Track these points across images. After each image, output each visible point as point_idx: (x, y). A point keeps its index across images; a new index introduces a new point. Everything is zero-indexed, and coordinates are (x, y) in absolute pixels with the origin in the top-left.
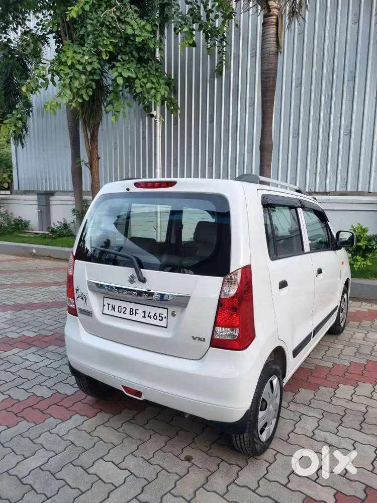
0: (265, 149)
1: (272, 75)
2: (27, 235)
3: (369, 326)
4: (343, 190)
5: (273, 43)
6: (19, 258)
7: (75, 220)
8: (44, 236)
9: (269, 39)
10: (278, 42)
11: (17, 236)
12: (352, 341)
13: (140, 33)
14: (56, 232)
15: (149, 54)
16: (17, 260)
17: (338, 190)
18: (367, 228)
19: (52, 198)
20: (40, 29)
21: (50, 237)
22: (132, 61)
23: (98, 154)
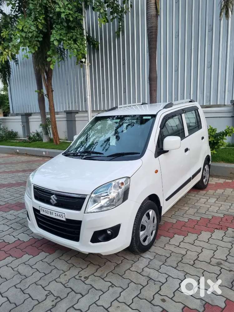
0: (153, 80)
1: (154, 31)
2: (15, 141)
3: (212, 193)
4: (208, 104)
5: (153, 9)
6: (9, 155)
7: (42, 130)
8: (25, 141)
9: (151, 7)
10: (156, 8)
11: (10, 142)
12: (196, 204)
13: (64, 11)
14: (32, 138)
15: (75, 23)
16: (8, 157)
17: (204, 104)
19: (30, 117)
20: (13, 11)
21: (28, 142)
22: (63, 29)
23: (52, 89)
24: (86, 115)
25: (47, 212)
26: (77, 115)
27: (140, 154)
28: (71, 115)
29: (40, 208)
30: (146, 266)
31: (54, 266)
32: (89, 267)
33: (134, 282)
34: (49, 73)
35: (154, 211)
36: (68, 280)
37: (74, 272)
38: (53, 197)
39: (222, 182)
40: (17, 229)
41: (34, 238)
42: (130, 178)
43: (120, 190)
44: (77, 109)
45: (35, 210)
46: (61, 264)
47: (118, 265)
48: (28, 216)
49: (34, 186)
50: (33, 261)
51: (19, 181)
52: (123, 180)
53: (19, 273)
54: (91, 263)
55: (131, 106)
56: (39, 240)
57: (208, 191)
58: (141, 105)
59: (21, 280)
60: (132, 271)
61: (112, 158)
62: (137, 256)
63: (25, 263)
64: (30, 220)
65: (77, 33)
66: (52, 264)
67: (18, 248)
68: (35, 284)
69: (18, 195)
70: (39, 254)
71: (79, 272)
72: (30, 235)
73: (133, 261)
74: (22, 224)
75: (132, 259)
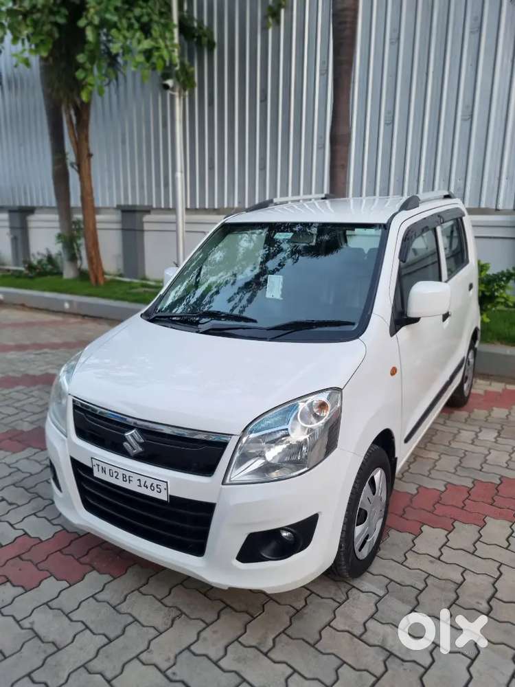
1: (348, 19)
3: (483, 418)
7: (61, 250)
8: (17, 275)
12: (454, 445)
14: (35, 268)
18: (488, 264)
19: (30, 218)
21: (26, 276)
23: (88, 149)
24: (171, 217)
25: (115, 474)
26: (147, 218)
27: (356, 326)
28: (131, 216)
29: (95, 462)
30: (372, 617)
31: (130, 615)
32: (223, 617)
33: (350, 663)
34: (82, 112)
35: (383, 472)
36: (172, 657)
37: (184, 633)
38: (132, 435)
39: (500, 391)
40: (19, 504)
41: (64, 529)
42: (339, 390)
43: (317, 425)
44: (146, 204)
45: (76, 465)
46: (147, 610)
47: (298, 611)
48: (55, 479)
49: (74, 401)
50: (69, 599)
51: (11, 374)
52: (323, 397)
53: (37, 636)
54: (228, 606)
55: (299, 201)
56: (81, 537)
57: (471, 411)
58: (323, 199)
59: (43, 657)
60: (338, 631)
61: (282, 332)
62: (342, 585)
63: (50, 604)
64: (59, 488)
65: (152, 10)
66: (124, 608)
67: (26, 558)
68: (85, 671)
69: (11, 411)
70: (84, 576)
71: (199, 634)
72: (55, 522)
73: (335, 600)
74: (31, 490)
75: (332, 596)
